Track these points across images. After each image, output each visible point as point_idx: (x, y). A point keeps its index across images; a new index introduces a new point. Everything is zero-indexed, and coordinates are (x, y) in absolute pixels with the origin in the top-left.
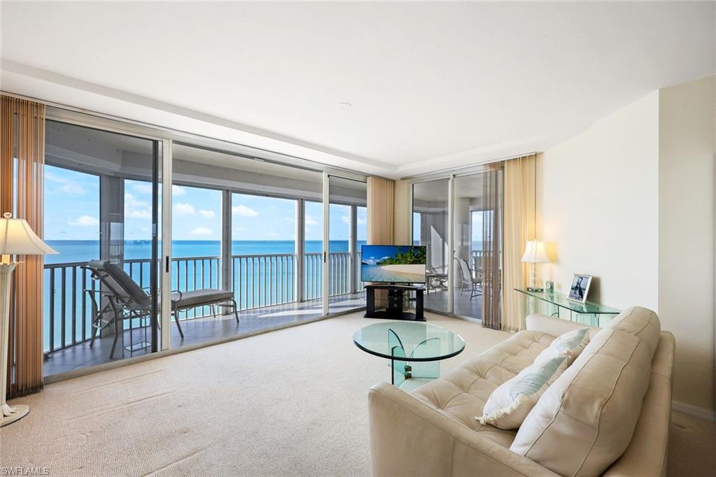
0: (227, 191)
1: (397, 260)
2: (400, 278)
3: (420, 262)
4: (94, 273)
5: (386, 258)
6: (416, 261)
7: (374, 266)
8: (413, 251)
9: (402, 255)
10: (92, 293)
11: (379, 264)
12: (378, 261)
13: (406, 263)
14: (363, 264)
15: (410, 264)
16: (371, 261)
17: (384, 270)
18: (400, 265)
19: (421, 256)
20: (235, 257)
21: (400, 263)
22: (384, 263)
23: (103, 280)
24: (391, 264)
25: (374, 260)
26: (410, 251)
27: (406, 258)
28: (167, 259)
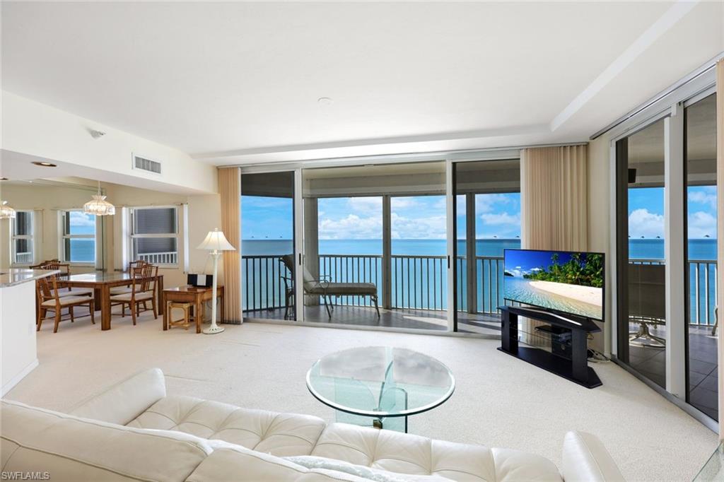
1: (551, 275)
2: (556, 304)
3: (588, 283)
5: (537, 269)
6: (581, 280)
7: (520, 279)
8: (576, 262)
9: (560, 268)
10: (285, 279)
11: (526, 277)
12: (526, 273)
14: (505, 274)
15: (572, 283)
16: (517, 272)
17: (534, 288)
18: (556, 283)
19: (592, 273)
20: (396, 257)
21: (556, 280)
22: (534, 277)
24: (543, 279)
25: (520, 270)
26: (573, 263)
27: (567, 273)
28: (300, 255)
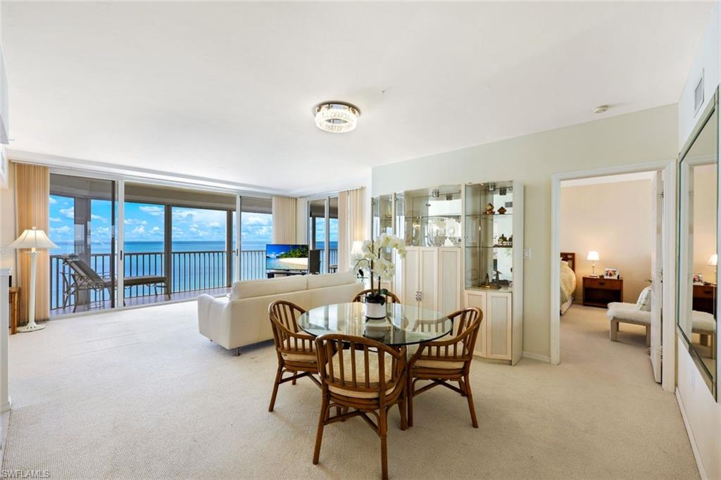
0: (169, 206)
1: (290, 255)
3: (305, 256)
4: (65, 261)
5: (283, 253)
6: (302, 255)
7: (274, 258)
9: (294, 251)
11: (278, 257)
12: (278, 255)
13: (296, 257)
14: (267, 257)
15: (299, 257)
16: (272, 256)
17: (281, 262)
19: (306, 252)
20: (174, 253)
21: (292, 257)
22: (281, 257)
23: (71, 266)
24: (286, 257)
25: (275, 254)
26: (299, 249)
27: (296, 253)
28: (121, 252)
